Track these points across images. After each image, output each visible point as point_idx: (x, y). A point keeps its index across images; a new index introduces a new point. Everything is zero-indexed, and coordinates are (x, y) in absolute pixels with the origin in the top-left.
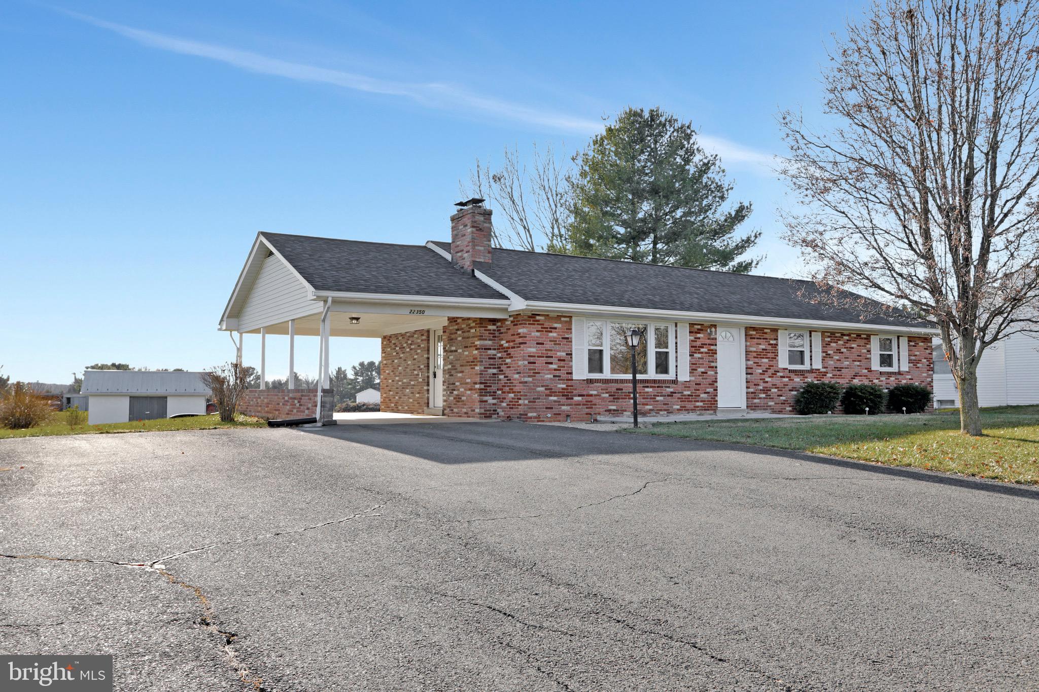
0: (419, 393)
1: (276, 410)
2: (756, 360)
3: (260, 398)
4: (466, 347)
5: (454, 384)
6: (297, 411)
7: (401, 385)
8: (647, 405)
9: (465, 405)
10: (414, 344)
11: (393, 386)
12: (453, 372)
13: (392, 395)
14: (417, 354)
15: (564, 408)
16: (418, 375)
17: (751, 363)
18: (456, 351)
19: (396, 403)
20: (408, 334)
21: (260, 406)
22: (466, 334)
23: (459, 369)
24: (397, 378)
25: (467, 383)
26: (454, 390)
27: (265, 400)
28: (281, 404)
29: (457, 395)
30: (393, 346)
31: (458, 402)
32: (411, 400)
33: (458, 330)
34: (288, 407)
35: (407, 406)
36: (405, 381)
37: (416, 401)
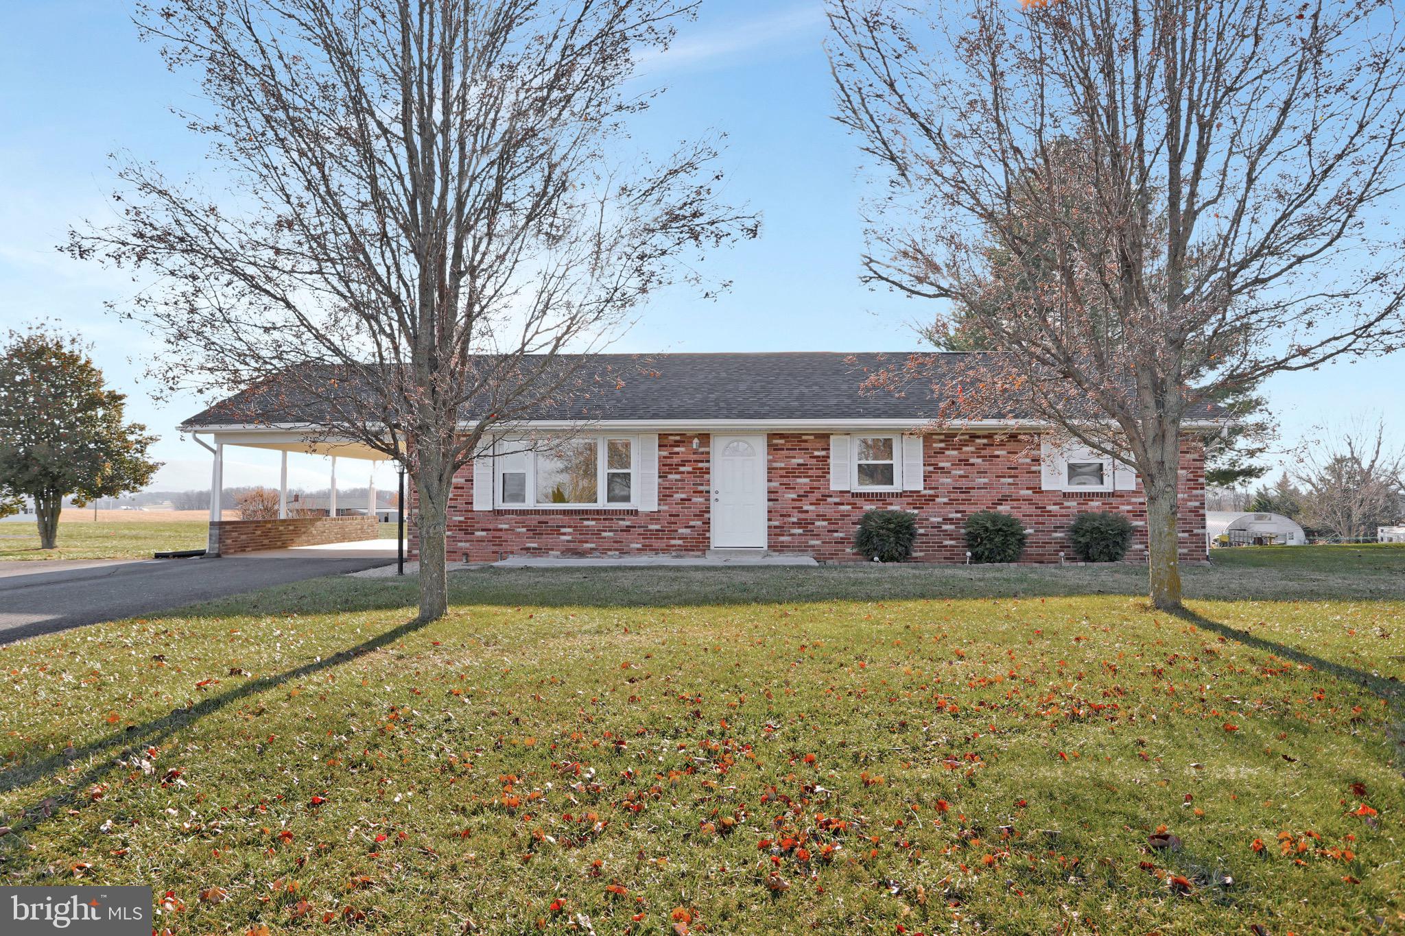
2: (785, 480)
8: (587, 542)
15: (460, 544)
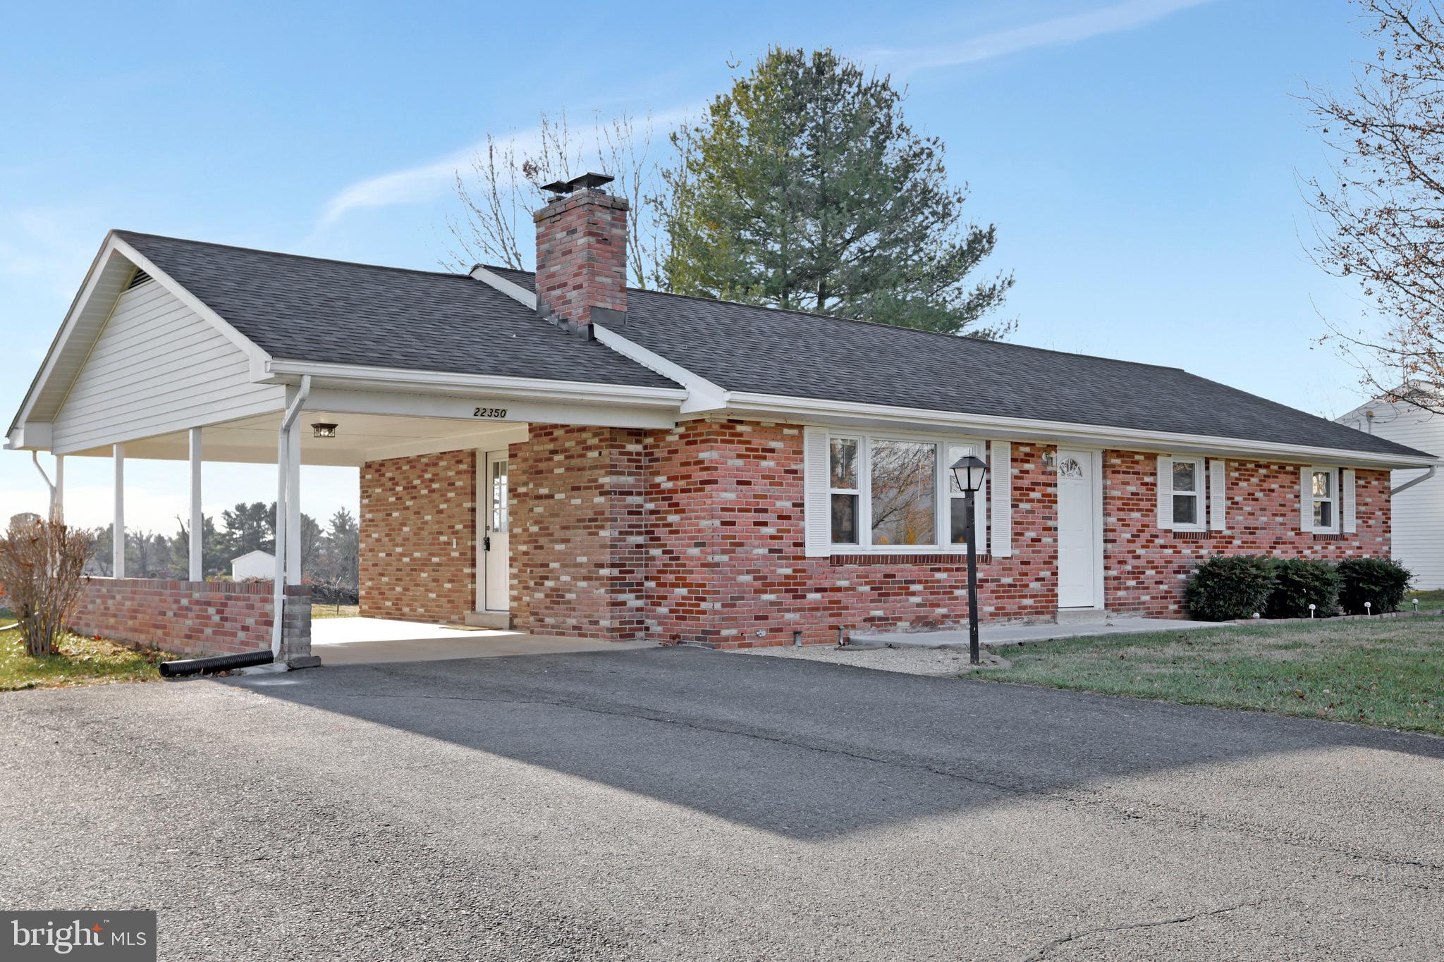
0: (450, 581)
3: (114, 598)
4: (578, 488)
5: (547, 565)
6: (215, 633)
7: (407, 564)
8: (938, 605)
9: (574, 609)
10: (440, 480)
11: (390, 565)
12: (542, 541)
13: (387, 584)
14: (447, 501)
15: (789, 616)
16: (449, 544)
17: (1112, 520)
18: (551, 497)
19: (397, 599)
20: (424, 460)
21: (114, 616)
22: (575, 462)
23: (559, 534)
24: (399, 550)
25: (580, 565)
26: (547, 578)
29: (553, 589)
30: (389, 484)
31: (558, 603)
32: (433, 595)
33: (554, 452)
34: (189, 622)
35: (422, 606)
36: (417, 555)
37: (445, 596)
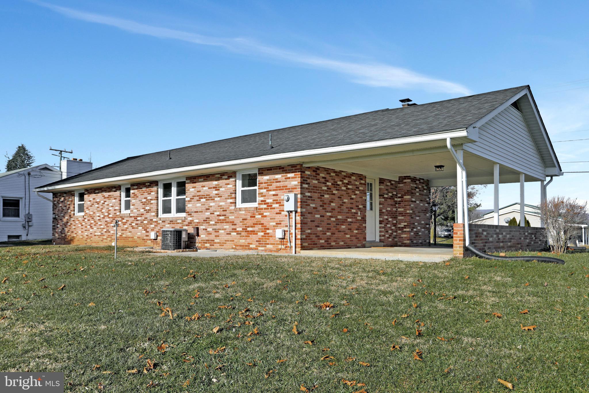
0: (357, 229)
1: (518, 244)
3: (502, 234)
4: (421, 201)
5: (414, 224)
7: (334, 222)
9: (421, 237)
10: (352, 185)
11: (323, 221)
13: (321, 231)
14: (355, 194)
16: (357, 213)
19: (328, 239)
20: (343, 174)
21: (503, 242)
22: (421, 192)
24: (329, 214)
25: (422, 224)
26: (414, 228)
27: (508, 236)
28: (522, 238)
29: (416, 232)
30: (323, 180)
31: (417, 236)
32: (348, 236)
34: (528, 241)
35: (343, 241)
36: (339, 217)
37: (355, 236)
